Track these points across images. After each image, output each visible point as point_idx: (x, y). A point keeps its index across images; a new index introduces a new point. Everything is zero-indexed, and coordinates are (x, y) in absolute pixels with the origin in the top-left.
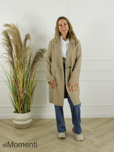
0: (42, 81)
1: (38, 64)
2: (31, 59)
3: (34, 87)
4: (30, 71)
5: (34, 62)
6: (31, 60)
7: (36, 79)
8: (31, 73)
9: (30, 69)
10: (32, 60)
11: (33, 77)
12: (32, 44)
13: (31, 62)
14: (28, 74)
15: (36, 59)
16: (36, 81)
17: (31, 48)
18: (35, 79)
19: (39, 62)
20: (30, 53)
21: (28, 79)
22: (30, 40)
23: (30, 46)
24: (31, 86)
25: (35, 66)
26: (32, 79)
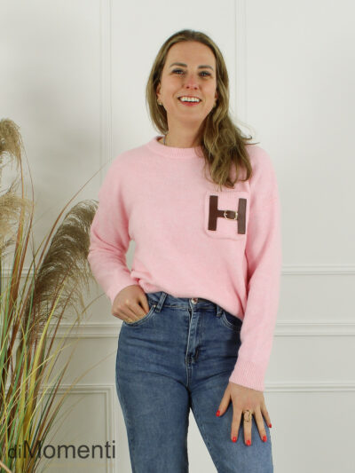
0: (87, 393)
1: (62, 294)
2: (26, 267)
3: (40, 427)
4: (18, 334)
5: (43, 285)
6: (24, 272)
7: (50, 385)
8: (21, 347)
9: (21, 326)
10: (29, 269)
11: (35, 370)
12: (27, 178)
13: (26, 286)
14: (9, 352)
15: (52, 268)
16: (54, 392)
17: (23, 205)
18: (47, 386)
19: (68, 283)
20: (15, 229)
21: (8, 384)
22: (19, 157)
23: (18, 194)
24: (25, 420)
25: (45, 306)
26: (29, 379)
